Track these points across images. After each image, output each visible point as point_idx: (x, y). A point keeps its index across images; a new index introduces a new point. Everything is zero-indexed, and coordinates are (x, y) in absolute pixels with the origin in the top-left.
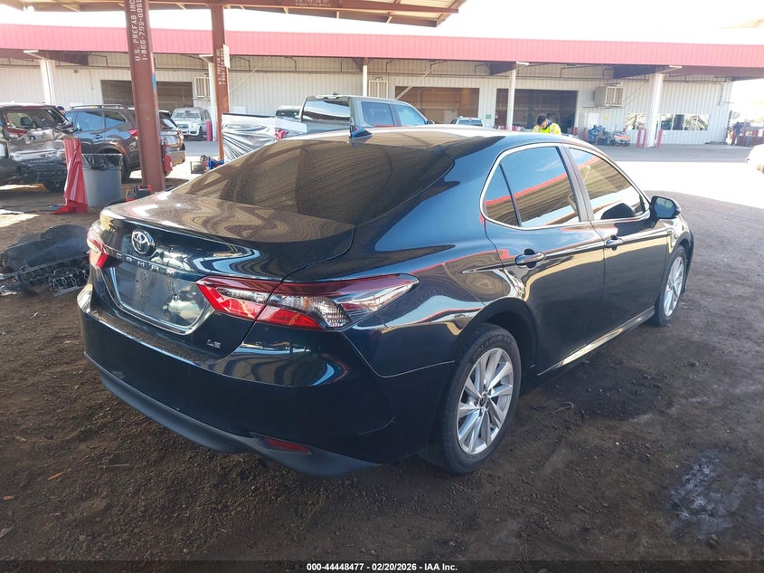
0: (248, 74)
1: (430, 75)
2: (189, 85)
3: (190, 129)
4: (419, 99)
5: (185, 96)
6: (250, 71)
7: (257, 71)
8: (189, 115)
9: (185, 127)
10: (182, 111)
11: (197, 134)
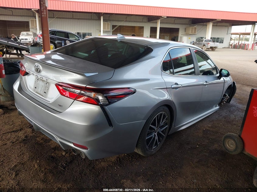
0: (53, 19)
1: (126, 21)
2: (28, 22)
3: (28, 40)
4: (119, 30)
5: (26, 27)
6: (54, 17)
7: (57, 18)
8: (28, 35)
9: (26, 39)
10: (25, 33)
11: (32, 43)
